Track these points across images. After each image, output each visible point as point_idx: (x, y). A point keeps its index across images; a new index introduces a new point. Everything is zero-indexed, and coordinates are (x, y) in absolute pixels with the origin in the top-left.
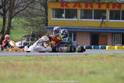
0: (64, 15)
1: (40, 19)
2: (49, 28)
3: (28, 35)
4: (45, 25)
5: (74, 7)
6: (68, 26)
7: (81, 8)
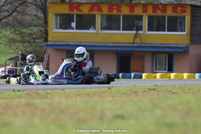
0: (74, 25)
1: (35, 30)
2: (50, 45)
3: (16, 57)
4: (44, 40)
5: (90, 11)
6: (81, 42)
7: (102, 13)
